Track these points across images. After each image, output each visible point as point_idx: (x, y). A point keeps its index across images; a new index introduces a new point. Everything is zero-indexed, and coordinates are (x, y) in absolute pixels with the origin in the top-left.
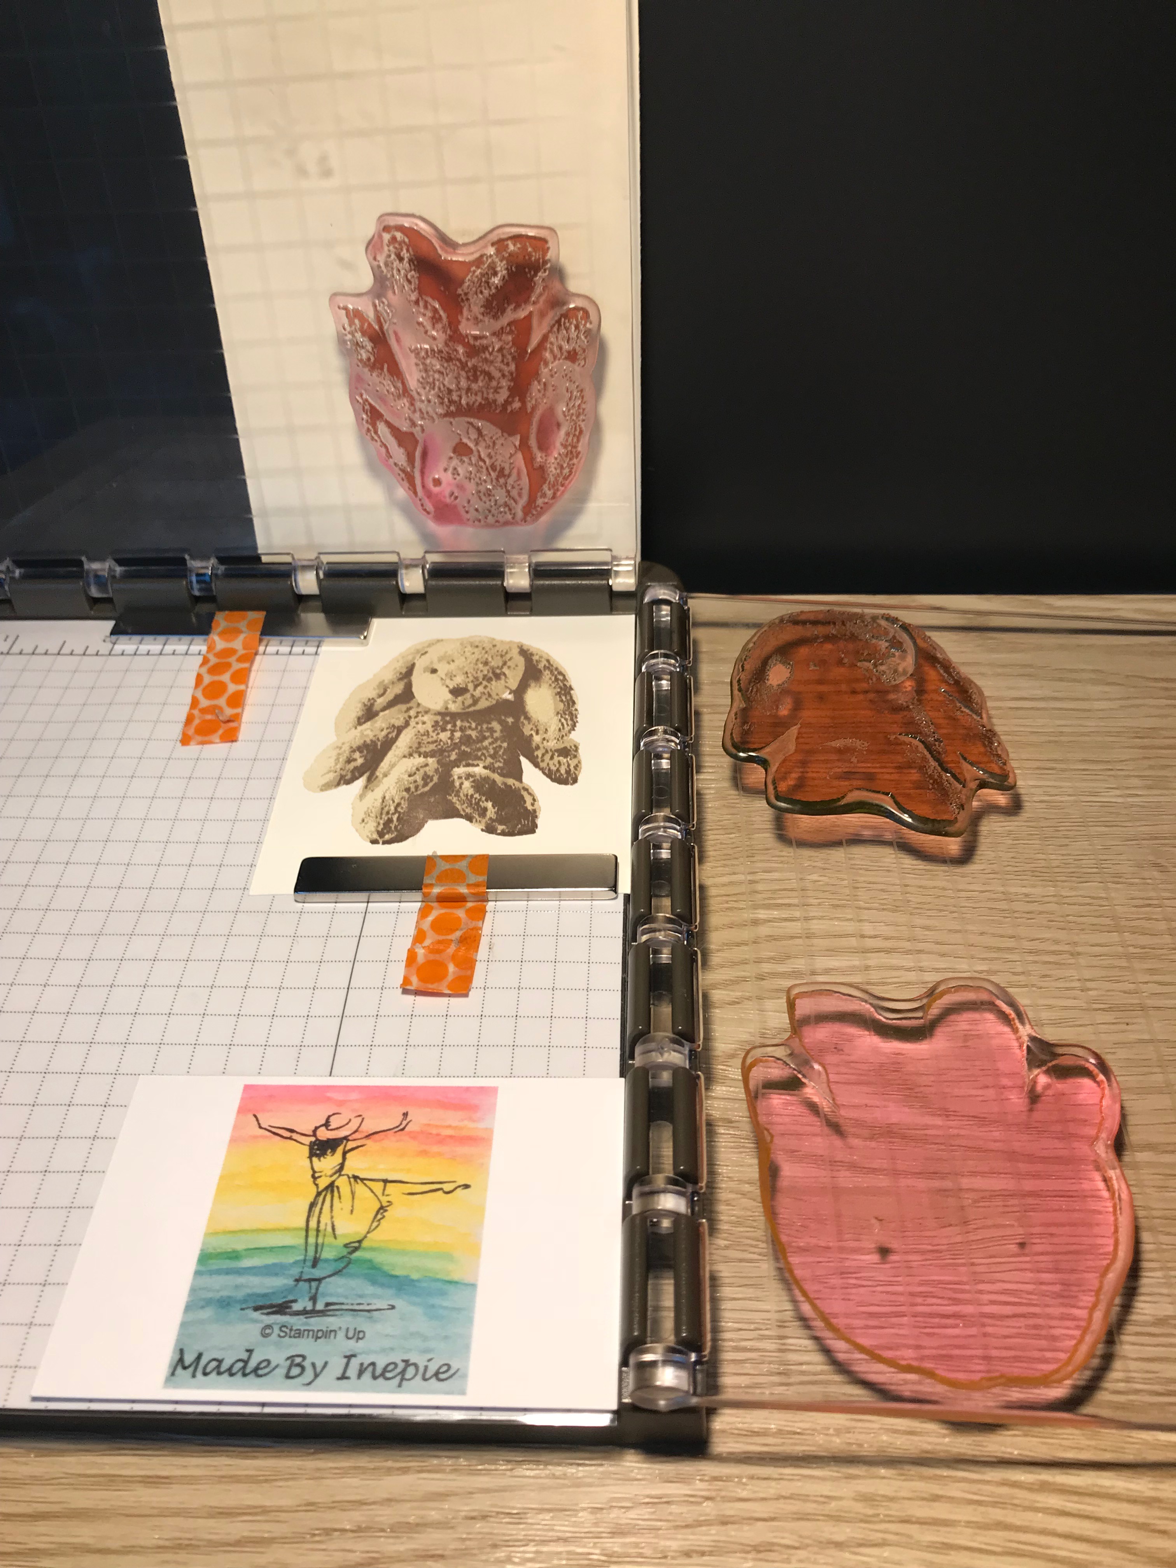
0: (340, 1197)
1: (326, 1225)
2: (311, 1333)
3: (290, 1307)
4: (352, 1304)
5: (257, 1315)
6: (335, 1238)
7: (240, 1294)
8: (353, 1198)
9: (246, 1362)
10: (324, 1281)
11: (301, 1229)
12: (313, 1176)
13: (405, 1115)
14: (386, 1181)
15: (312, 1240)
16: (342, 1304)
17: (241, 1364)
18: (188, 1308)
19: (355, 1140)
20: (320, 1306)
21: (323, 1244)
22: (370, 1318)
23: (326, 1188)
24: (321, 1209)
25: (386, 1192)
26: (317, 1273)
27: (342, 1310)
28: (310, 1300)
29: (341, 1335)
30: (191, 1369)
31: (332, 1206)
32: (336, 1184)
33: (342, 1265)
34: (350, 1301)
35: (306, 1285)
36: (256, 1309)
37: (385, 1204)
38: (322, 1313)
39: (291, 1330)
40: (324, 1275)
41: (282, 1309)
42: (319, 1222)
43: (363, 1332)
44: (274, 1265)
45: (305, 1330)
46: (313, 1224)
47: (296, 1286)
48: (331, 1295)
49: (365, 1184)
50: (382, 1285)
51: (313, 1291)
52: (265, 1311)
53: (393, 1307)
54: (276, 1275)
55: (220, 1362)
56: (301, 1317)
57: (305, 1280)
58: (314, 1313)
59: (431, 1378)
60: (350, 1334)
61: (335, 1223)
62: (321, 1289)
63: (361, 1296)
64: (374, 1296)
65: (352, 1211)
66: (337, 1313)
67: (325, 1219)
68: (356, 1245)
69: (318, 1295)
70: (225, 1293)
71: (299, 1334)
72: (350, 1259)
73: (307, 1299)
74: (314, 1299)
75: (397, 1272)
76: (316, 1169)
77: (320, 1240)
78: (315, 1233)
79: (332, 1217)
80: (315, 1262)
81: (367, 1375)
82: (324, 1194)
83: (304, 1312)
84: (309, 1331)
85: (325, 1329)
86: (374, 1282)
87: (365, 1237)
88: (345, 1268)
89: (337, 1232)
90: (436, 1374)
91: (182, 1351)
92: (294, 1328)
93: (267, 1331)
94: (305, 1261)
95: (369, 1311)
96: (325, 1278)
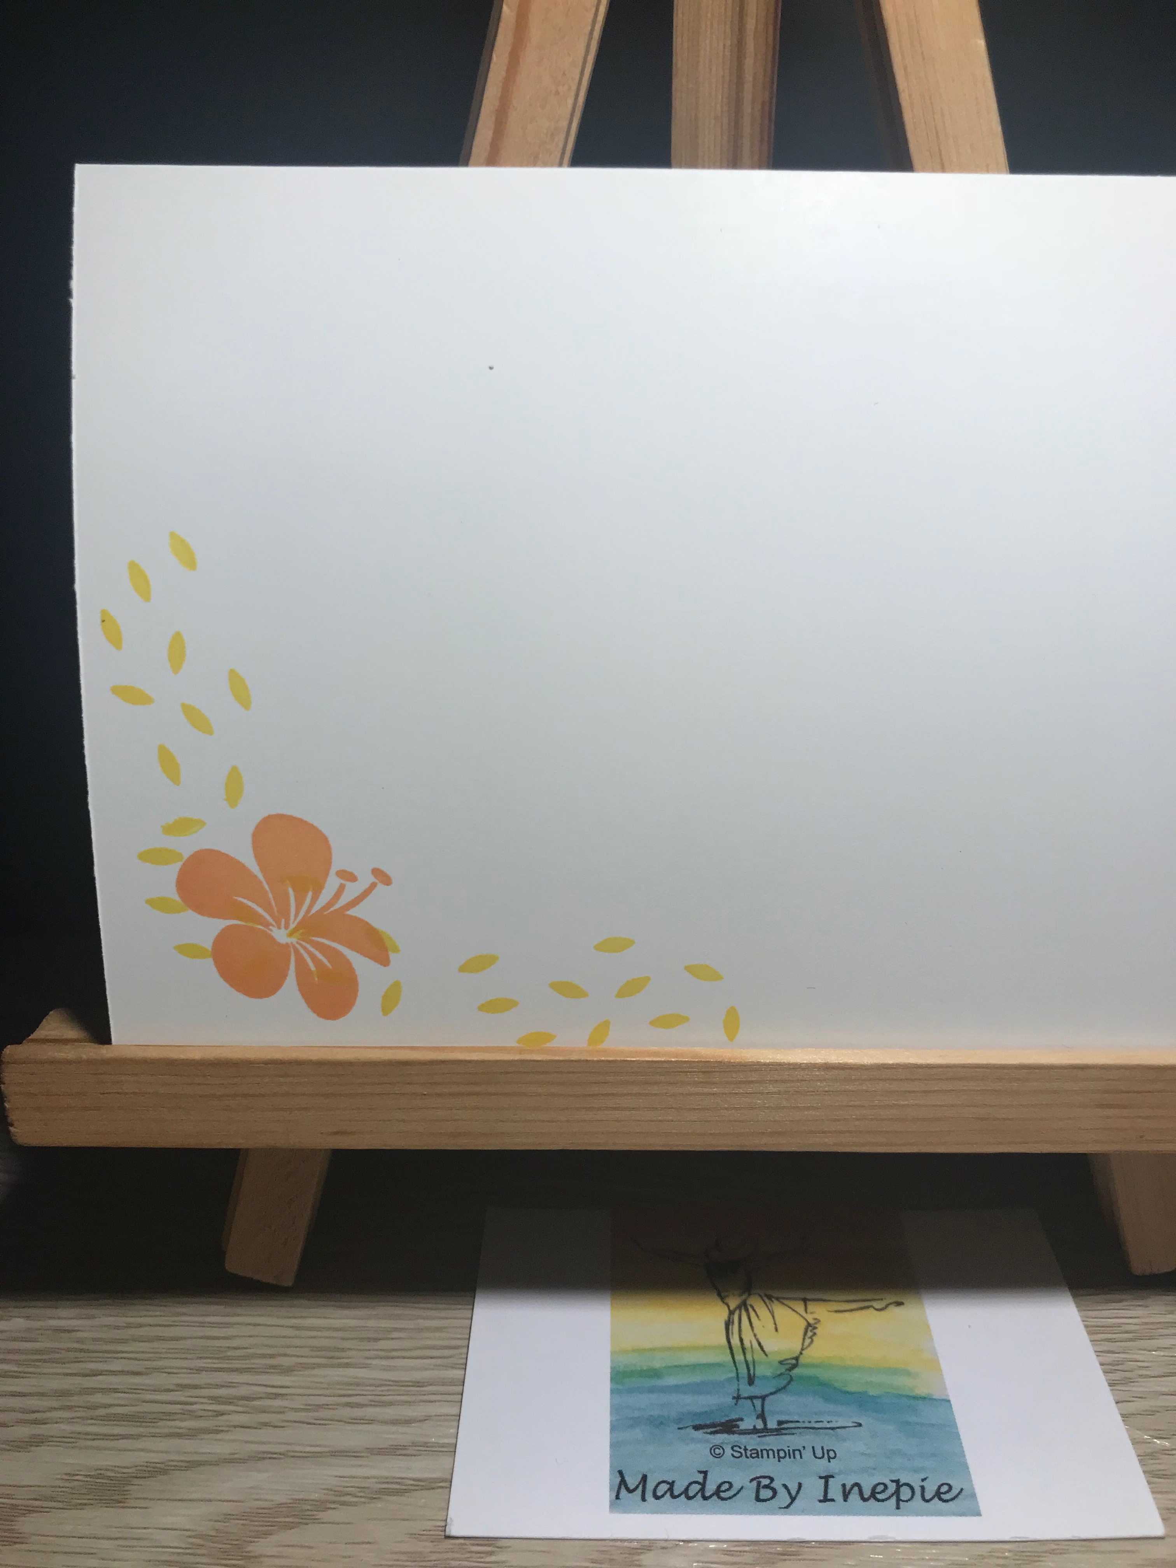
2: (771, 1453)
4: (810, 1422)
5: (699, 1434)
6: (766, 1355)
8: (773, 1317)
15: (739, 1357)
16: (798, 1422)
17: (698, 1487)
20: (772, 1424)
21: (754, 1362)
23: (739, 1307)
24: (740, 1327)
28: (757, 1418)
32: (749, 1302)
33: (785, 1382)
34: (806, 1420)
35: (749, 1401)
36: (697, 1428)
38: (778, 1431)
39: (746, 1450)
40: (767, 1392)
41: (729, 1427)
42: (741, 1340)
44: (703, 1383)
46: (735, 1341)
48: (781, 1413)
51: (759, 1408)
52: (709, 1431)
53: (860, 1425)
56: (755, 1436)
57: (745, 1398)
58: (765, 1431)
60: (819, 1453)
61: (761, 1341)
62: (767, 1408)
65: (776, 1330)
66: (794, 1431)
67: (748, 1337)
68: (794, 1362)
69: (766, 1414)
71: (757, 1453)
73: (754, 1417)
74: (762, 1416)
75: (852, 1388)
77: (749, 1357)
78: (741, 1351)
80: (751, 1381)
81: (854, 1496)
82: (737, 1313)
83: (755, 1431)
84: (767, 1451)
85: (786, 1450)
86: (827, 1400)
87: (801, 1353)
92: (749, 1448)
93: (717, 1451)
96: (767, 1396)
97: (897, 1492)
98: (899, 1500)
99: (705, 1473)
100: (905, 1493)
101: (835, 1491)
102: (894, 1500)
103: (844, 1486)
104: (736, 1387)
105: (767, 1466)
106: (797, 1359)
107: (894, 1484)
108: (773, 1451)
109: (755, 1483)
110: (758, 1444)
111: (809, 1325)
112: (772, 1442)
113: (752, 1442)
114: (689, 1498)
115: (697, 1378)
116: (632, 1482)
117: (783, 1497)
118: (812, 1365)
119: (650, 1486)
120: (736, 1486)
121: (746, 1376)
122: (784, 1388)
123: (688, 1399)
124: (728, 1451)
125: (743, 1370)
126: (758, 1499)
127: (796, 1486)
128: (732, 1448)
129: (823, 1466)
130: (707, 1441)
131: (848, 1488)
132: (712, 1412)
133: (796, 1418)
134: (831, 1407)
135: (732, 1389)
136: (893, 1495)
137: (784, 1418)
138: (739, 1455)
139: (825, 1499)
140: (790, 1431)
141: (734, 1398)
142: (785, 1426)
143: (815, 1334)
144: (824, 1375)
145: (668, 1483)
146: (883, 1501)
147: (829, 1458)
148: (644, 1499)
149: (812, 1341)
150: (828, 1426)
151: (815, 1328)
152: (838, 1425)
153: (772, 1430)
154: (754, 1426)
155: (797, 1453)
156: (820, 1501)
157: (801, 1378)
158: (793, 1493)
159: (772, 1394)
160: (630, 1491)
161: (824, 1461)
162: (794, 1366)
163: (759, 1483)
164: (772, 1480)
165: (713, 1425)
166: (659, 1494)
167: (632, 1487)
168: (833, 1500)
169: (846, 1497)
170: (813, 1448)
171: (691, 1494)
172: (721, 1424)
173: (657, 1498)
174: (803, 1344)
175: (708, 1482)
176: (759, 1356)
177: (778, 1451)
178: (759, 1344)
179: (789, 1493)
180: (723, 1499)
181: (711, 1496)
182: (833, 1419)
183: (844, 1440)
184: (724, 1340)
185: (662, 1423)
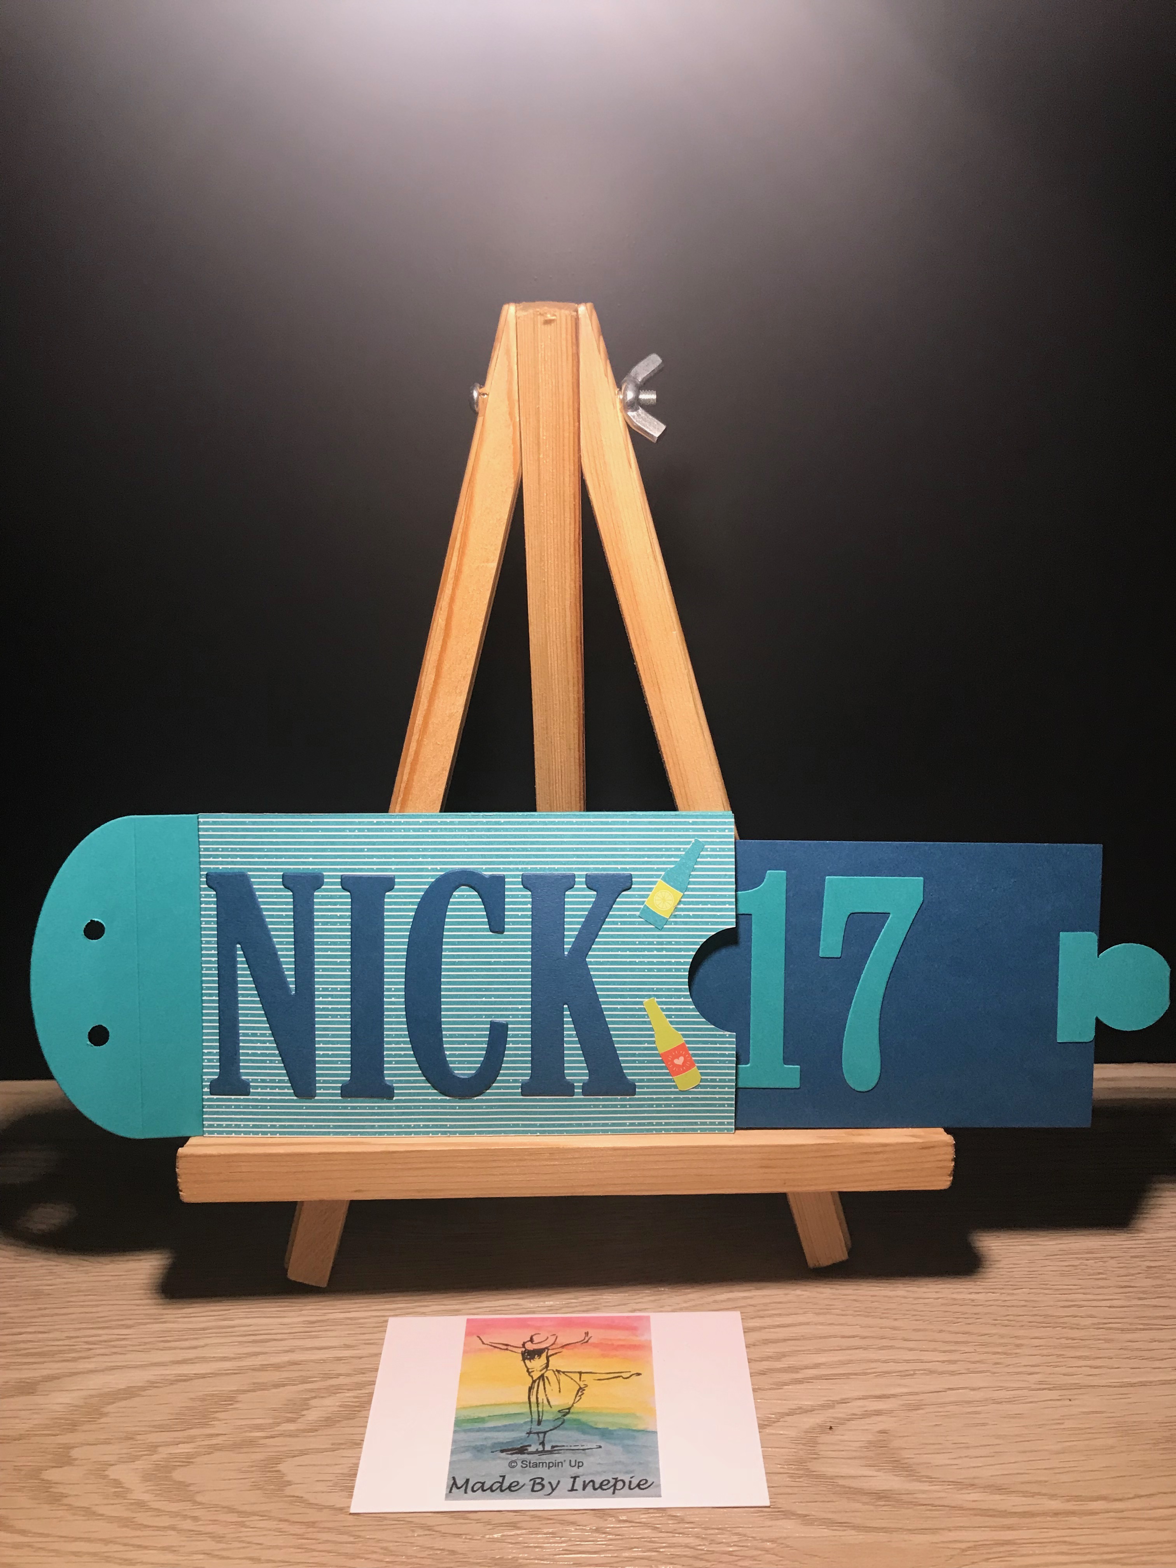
0: (549, 1383)
1: (543, 1399)
3: (527, 1450)
4: (571, 1446)
5: (504, 1455)
6: (551, 1407)
7: (489, 1443)
8: (559, 1383)
9: (502, 1483)
10: (548, 1434)
12: (528, 1371)
13: (587, 1334)
14: (580, 1373)
15: (534, 1409)
16: (564, 1446)
18: (453, 1452)
19: (553, 1349)
20: (548, 1448)
21: (543, 1411)
22: (585, 1454)
23: (539, 1378)
24: (537, 1390)
25: (582, 1380)
26: (542, 1428)
27: (564, 1450)
28: (540, 1444)
29: (566, 1464)
30: (464, 1488)
31: (545, 1389)
32: (545, 1375)
35: (535, 1436)
36: (502, 1451)
37: (582, 1386)
38: (551, 1452)
41: (522, 1450)
42: (537, 1398)
43: (582, 1462)
45: (539, 1463)
46: (533, 1399)
47: (528, 1437)
48: (556, 1441)
49: (567, 1376)
50: (588, 1433)
51: (541, 1439)
52: (509, 1453)
54: (513, 1430)
55: (483, 1484)
56: (536, 1455)
57: (534, 1433)
58: (544, 1452)
59: (634, 1488)
60: (573, 1464)
61: (549, 1398)
62: (546, 1439)
63: (576, 1441)
64: (584, 1441)
65: (560, 1391)
66: (560, 1452)
67: (542, 1396)
68: (567, 1411)
70: (478, 1443)
72: (564, 1420)
74: (543, 1444)
76: (529, 1367)
77: (540, 1409)
79: (546, 1395)
80: (539, 1422)
82: (538, 1381)
84: (543, 1463)
85: (554, 1462)
86: (584, 1432)
87: (572, 1406)
88: (561, 1424)
89: (551, 1404)
90: (638, 1485)
91: (454, 1478)
92: (532, 1462)
93: (513, 1464)
94: (532, 1421)
95: (583, 1450)
96: (548, 1431)
101: (579, 1485)
104: (529, 1427)
107: (614, 1481)
108: (546, 1463)
112: (546, 1458)
114: (492, 1491)
118: (578, 1413)
121: (537, 1419)
122: (559, 1426)
124: (520, 1464)
125: (535, 1416)
126: (533, 1490)
127: (557, 1482)
128: (522, 1462)
130: (507, 1459)
131: (587, 1483)
134: (583, 1437)
137: (554, 1444)
141: (527, 1433)
142: (556, 1449)
144: (583, 1418)
149: (580, 1398)
150: (582, 1448)
153: (548, 1451)
157: (569, 1420)
159: (551, 1430)
160: (458, 1488)
161: (575, 1468)
166: (475, 1489)
167: (459, 1486)
170: (570, 1461)
171: (494, 1489)
172: (517, 1449)
174: (575, 1400)
176: (546, 1408)
184: (527, 1400)
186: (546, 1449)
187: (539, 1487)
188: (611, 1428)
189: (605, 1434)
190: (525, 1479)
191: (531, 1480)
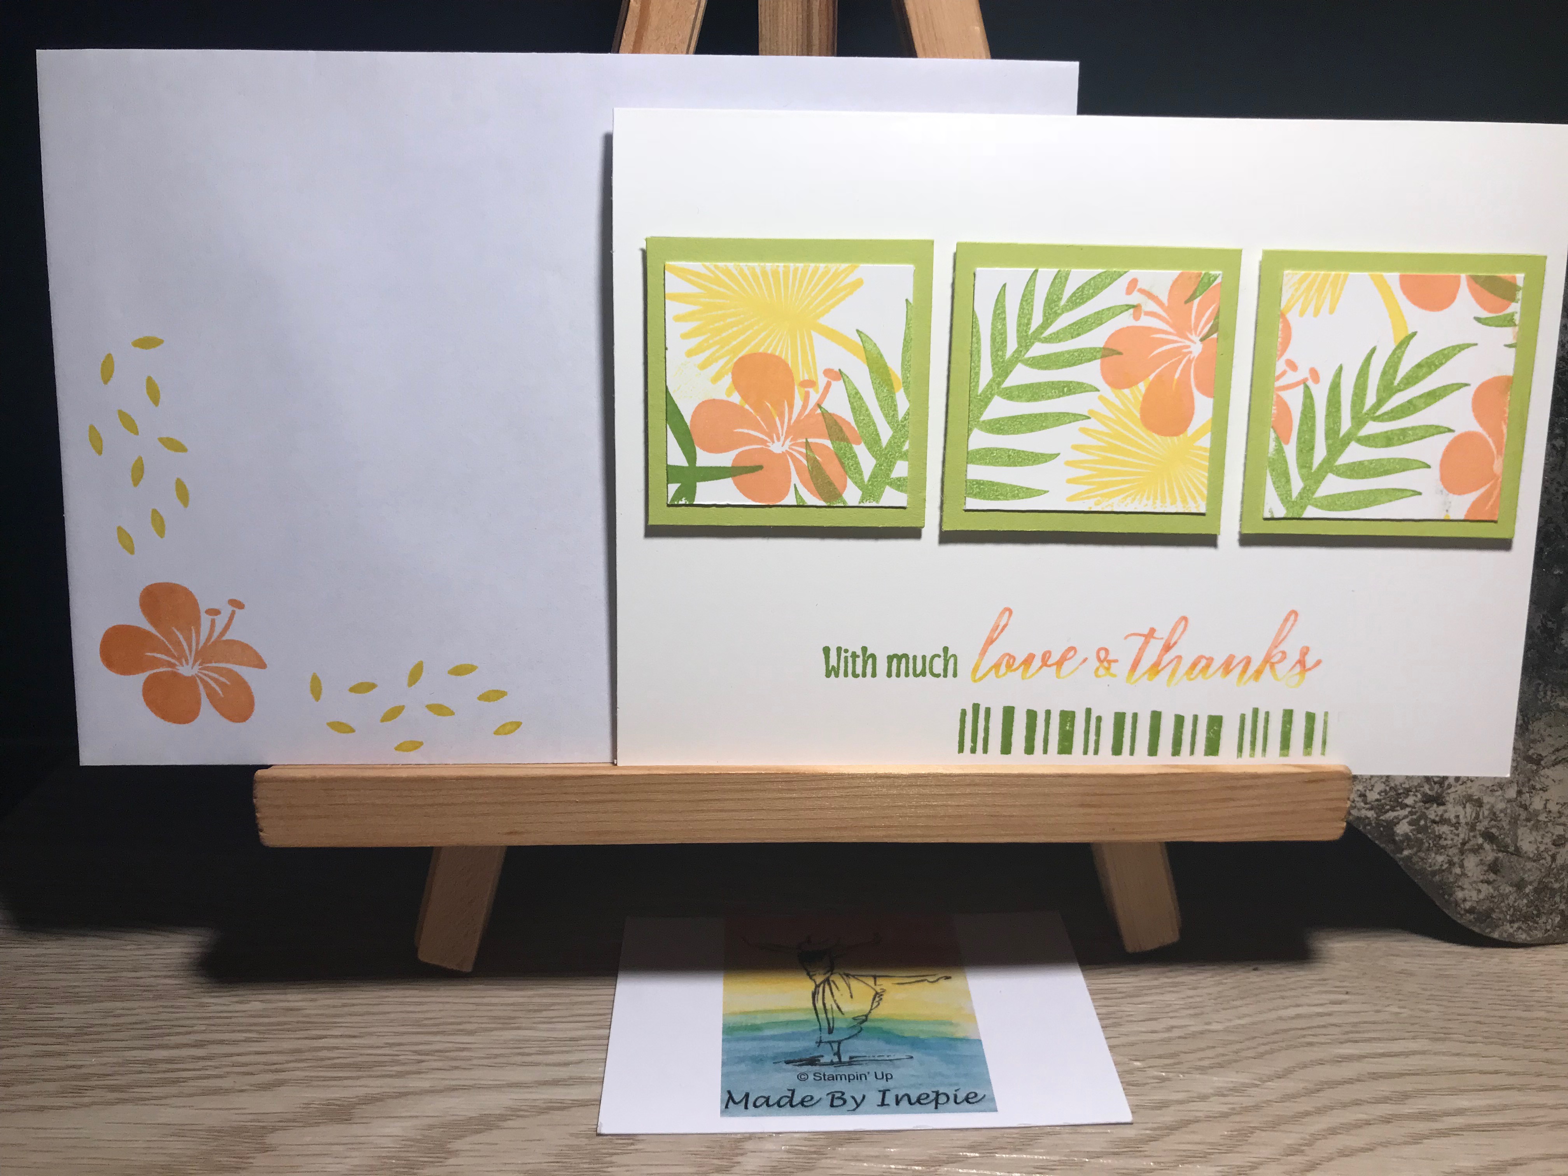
1: (831, 1005)
2: (843, 1077)
3: (819, 1060)
5: (790, 1066)
6: (843, 1014)
8: (850, 988)
11: (810, 1010)
17: (788, 1099)
20: (845, 1058)
21: (833, 1018)
23: (823, 982)
25: (878, 983)
28: (834, 1055)
29: (871, 1078)
31: (832, 993)
32: (831, 979)
33: (856, 1032)
36: (788, 1062)
37: (879, 991)
38: (850, 1063)
39: (824, 1075)
41: (813, 1061)
42: (824, 1004)
44: (793, 1033)
52: (797, 1063)
53: (912, 1057)
57: (826, 1042)
60: (880, 1076)
62: (841, 1048)
65: (852, 997)
67: (829, 1002)
68: (864, 1018)
71: (833, 1077)
73: (832, 1055)
74: (838, 1054)
75: (906, 1035)
77: (830, 1016)
79: (835, 1001)
80: (830, 1031)
81: (904, 1102)
82: (822, 985)
83: (832, 1063)
86: (888, 1042)
87: (870, 1012)
89: (843, 1010)
93: (803, 1077)
94: (820, 1029)
95: (891, 1060)
97: (937, 1100)
98: (937, 1103)
99: (793, 1092)
100: (943, 1099)
102: (934, 1103)
103: (897, 1096)
105: (839, 1086)
106: (866, 1016)
109: (830, 1096)
110: (834, 1072)
111: (877, 993)
112: (845, 1070)
113: (830, 1071)
114: (780, 1106)
115: (789, 1030)
116: (737, 1098)
117: (851, 1104)
119: (751, 1100)
120: (816, 1099)
122: (856, 1034)
123: (782, 1044)
124: (811, 1077)
125: (825, 1024)
128: (815, 1075)
129: (882, 1084)
130: (795, 1071)
131: (899, 1098)
132: (800, 1052)
133: (864, 1054)
135: (816, 1037)
136: (933, 1101)
137: (853, 1054)
138: (819, 1078)
139: (883, 1104)
140: (859, 1063)
143: (881, 999)
144: (886, 1026)
145: (764, 1097)
146: (925, 1104)
147: (887, 1079)
148: (746, 1108)
149: (879, 1004)
151: (881, 995)
152: (896, 1058)
153: (845, 1063)
154: (832, 1061)
155: (863, 1078)
156: (878, 1105)
158: (859, 1101)
159: (846, 1039)
162: (865, 1020)
163: (834, 1095)
164: (843, 1094)
165: (801, 1061)
168: (888, 1105)
169: (898, 1103)
171: (782, 1104)
173: (755, 1106)
175: (795, 1096)
176: (837, 1014)
177: (849, 1076)
178: (838, 1007)
179: (856, 1101)
180: (806, 1106)
181: (797, 1105)
182: (892, 1055)
183: (898, 1067)
184: (811, 1005)
185: (761, 1060)
186: (843, 1060)
187: (841, 1102)
188: (922, 1036)
189: (916, 1043)
190: (820, 1092)
191: (828, 1094)
